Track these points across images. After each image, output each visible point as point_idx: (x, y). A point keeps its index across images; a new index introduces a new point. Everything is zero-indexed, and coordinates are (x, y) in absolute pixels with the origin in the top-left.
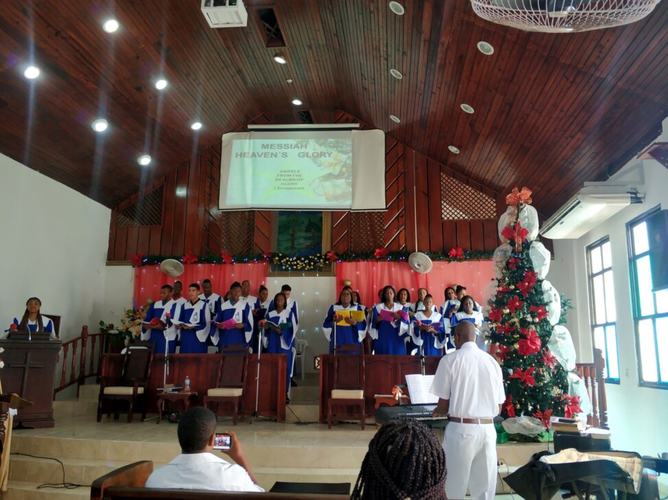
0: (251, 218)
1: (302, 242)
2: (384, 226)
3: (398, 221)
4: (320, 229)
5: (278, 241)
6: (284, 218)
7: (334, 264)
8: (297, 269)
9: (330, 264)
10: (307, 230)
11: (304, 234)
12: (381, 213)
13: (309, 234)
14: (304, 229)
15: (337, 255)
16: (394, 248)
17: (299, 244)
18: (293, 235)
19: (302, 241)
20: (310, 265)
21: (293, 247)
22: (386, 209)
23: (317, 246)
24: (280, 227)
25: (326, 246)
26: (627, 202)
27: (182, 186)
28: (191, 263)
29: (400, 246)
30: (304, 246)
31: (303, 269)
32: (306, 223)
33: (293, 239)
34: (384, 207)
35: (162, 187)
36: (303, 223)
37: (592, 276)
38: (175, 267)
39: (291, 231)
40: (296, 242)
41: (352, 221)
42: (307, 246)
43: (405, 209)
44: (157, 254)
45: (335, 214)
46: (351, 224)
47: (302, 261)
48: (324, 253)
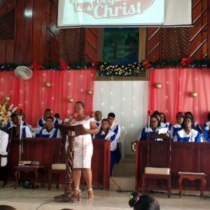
0: (81, 34)
1: (123, 53)
2: (190, 39)
3: (202, 36)
4: (137, 42)
5: (104, 52)
6: (108, 34)
7: (148, 71)
8: (118, 75)
9: (145, 70)
10: (127, 43)
11: (124, 47)
12: (188, 28)
13: (128, 47)
14: (124, 42)
15: (150, 63)
16: (198, 58)
17: (122, 55)
18: (115, 47)
19: (122, 52)
20: (128, 72)
21: (115, 57)
22: (192, 24)
23: (134, 56)
24: (105, 41)
25: (142, 56)
27: (29, 9)
28: (38, 69)
29: (202, 55)
30: (124, 56)
31: (123, 74)
32: (126, 37)
33: (115, 50)
34: (190, 23)
35: (14, 10)
36: (123, 37)
38: (26, 72)
39: (113, 45)
40: (117, 53)
41: (163, 34)
42: (126, 56)
43: (208, 25)
45: (149, 29)
46: (163, 38)
47: (122, 69)
48: (140, 62)
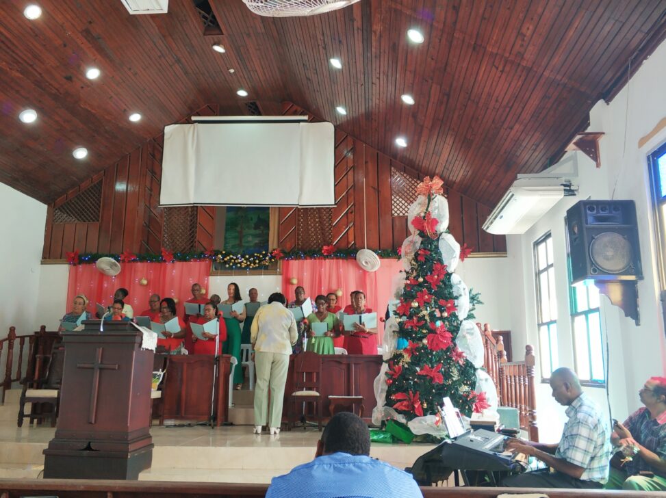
0: (192, 213)
1: (251, 240)
2: (332, 223)
3: (347, 218)
4: (267, 226)
5: (225, 238)
6: (231, 215)
7: (280, 263)
8: (241, 267)
9: (276, 262)
10: (256, 227)
11: (252, 231)
12: (330, 209)
13: (258, 232)
14: (253, 226)
15: (283, 251)
16: (343, 245)
17: (248, 242)
18: (241, 232)
19: (250, 238)
20: (255, 263)
21: (240, 245)
22: (335, 204)
23: (264, 244)
24: (227, 224)
25: (273, 244)
26: (561, 195)
27: (121, 181)
28: (129, 261)
29: (348, 243)
30: (252, 244)
31: (248, 266)
32: (255, 220)
33: (241, 237)
34: (333, 203)
35: (101, 182)
36: (252, 219)
37: (538, 274)
38: (112, 265)
39: (238, 229)
40: (243, 241)
41: (299, 216)
42: (256, 244)
43: (354, 205)
44: (94, 252)
45: (282, 210)
46: (299, 220)
47: (246, 259)
48: (270, 250)
